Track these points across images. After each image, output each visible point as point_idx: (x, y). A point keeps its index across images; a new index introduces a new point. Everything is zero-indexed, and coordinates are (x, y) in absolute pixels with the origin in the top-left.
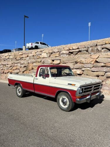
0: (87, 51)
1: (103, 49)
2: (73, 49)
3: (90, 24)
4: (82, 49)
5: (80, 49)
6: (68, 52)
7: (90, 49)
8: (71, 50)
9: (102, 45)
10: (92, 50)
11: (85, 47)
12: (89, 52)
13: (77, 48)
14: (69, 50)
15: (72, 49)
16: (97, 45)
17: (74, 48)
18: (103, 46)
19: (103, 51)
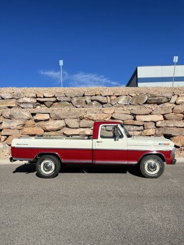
0: (70, 102)
1: (92, 101)
2: (44, 97)
3: (61, 63)
4: (62, 99)
5: (58, 98)
6: (34, 101)
7: (75, 99)
8: (40, 98)
9: (91, 96)
10: (78, 102)
11: (66, 96)
12: (74, 104)
13: (52, 96)
14: (37, 97)
15: (42, 97)
16: (84, 96)
17: (46, 95)
18: (93, 98)
19: (93, 104)
